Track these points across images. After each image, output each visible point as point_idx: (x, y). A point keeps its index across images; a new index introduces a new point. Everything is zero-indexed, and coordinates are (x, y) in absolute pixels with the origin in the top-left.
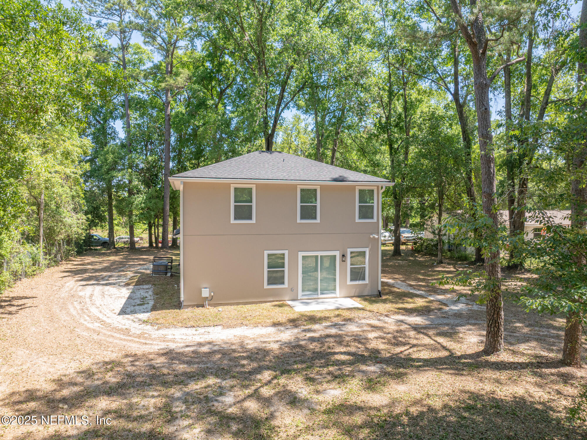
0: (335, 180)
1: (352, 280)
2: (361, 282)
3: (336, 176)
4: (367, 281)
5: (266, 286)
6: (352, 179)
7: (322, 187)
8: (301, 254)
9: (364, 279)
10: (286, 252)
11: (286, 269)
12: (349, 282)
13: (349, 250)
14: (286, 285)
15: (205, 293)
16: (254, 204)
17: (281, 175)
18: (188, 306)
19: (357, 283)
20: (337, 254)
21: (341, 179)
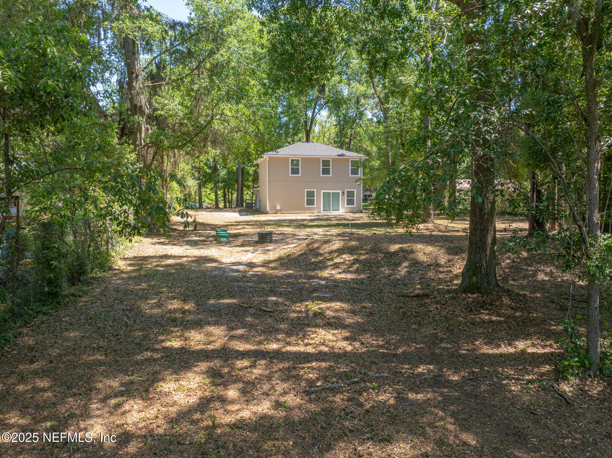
0: (339, 155)
1: (347, 205)
2: (352, 206)
3: (340, 154)
4: (355, 206)
5: (306, 206)
6: (347, 155)
7: (333, 159)
8: (322, 191)
9: (353, 204)
10: (315, 190)
11: (315, 198)
12: (346, 206)
13: (346, 190)
14: (315, 206)
15: (278, 207)
16: (300, 167)
17: (314, 153)
18: (270, 214)
19: (350, 206)
20: (340, 192)
21: (342, 155)
